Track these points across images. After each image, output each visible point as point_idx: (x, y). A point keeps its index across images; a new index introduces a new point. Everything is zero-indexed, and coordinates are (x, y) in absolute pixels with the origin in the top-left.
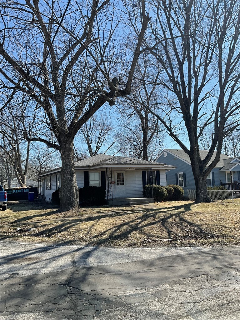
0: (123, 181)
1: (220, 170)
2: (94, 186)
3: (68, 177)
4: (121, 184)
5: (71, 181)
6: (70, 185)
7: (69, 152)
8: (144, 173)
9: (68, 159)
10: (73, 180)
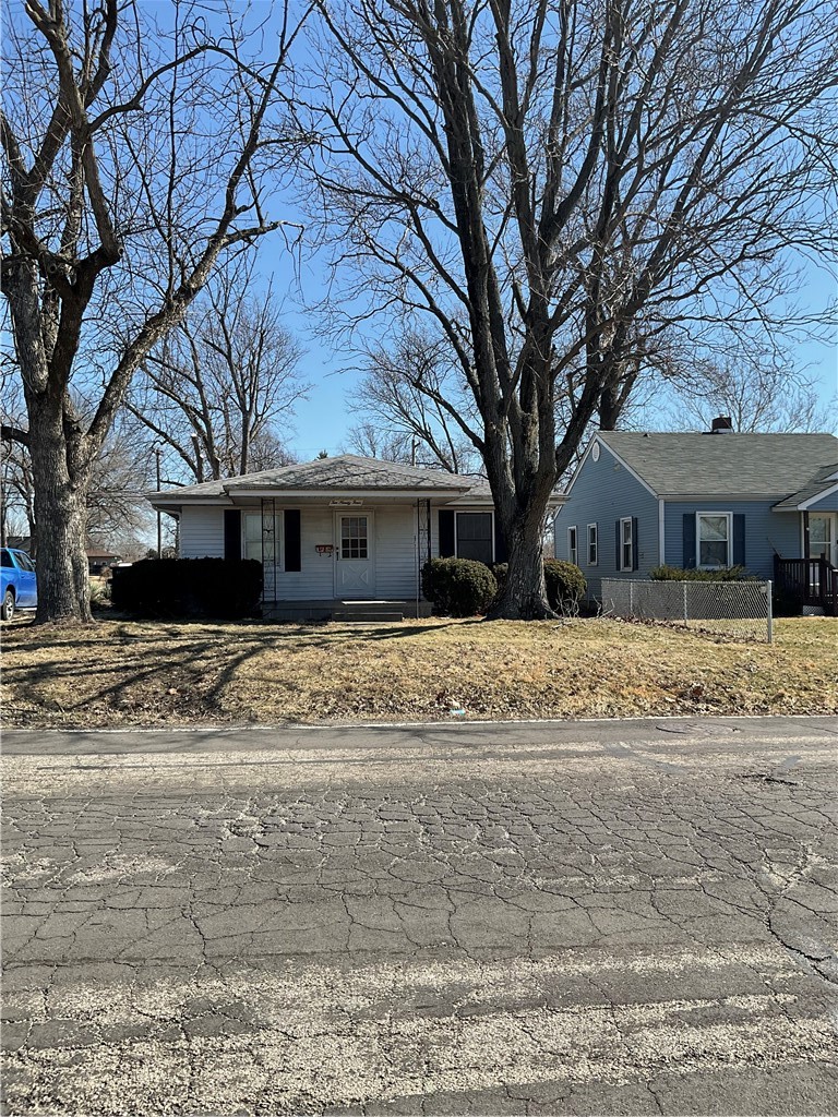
0: (364, 543)
1: (774, 510)
2: (207, 559)
3: (46, 526)
4: (355, 555)
5: (55, 537)
6: (52, 549)
7: (47, 450)
8: (446, 518)
9: (47, 471)
10: (62, 534)
